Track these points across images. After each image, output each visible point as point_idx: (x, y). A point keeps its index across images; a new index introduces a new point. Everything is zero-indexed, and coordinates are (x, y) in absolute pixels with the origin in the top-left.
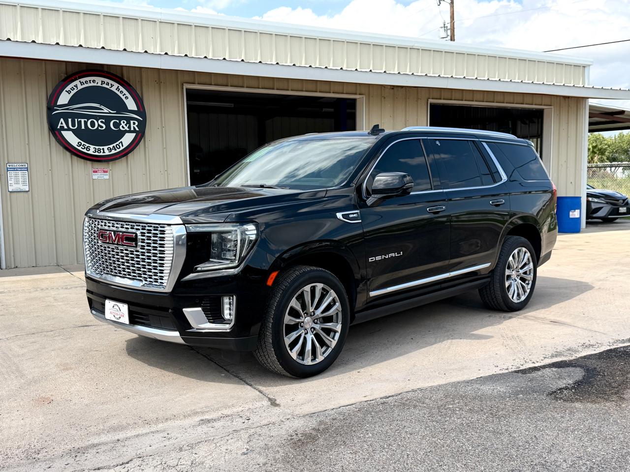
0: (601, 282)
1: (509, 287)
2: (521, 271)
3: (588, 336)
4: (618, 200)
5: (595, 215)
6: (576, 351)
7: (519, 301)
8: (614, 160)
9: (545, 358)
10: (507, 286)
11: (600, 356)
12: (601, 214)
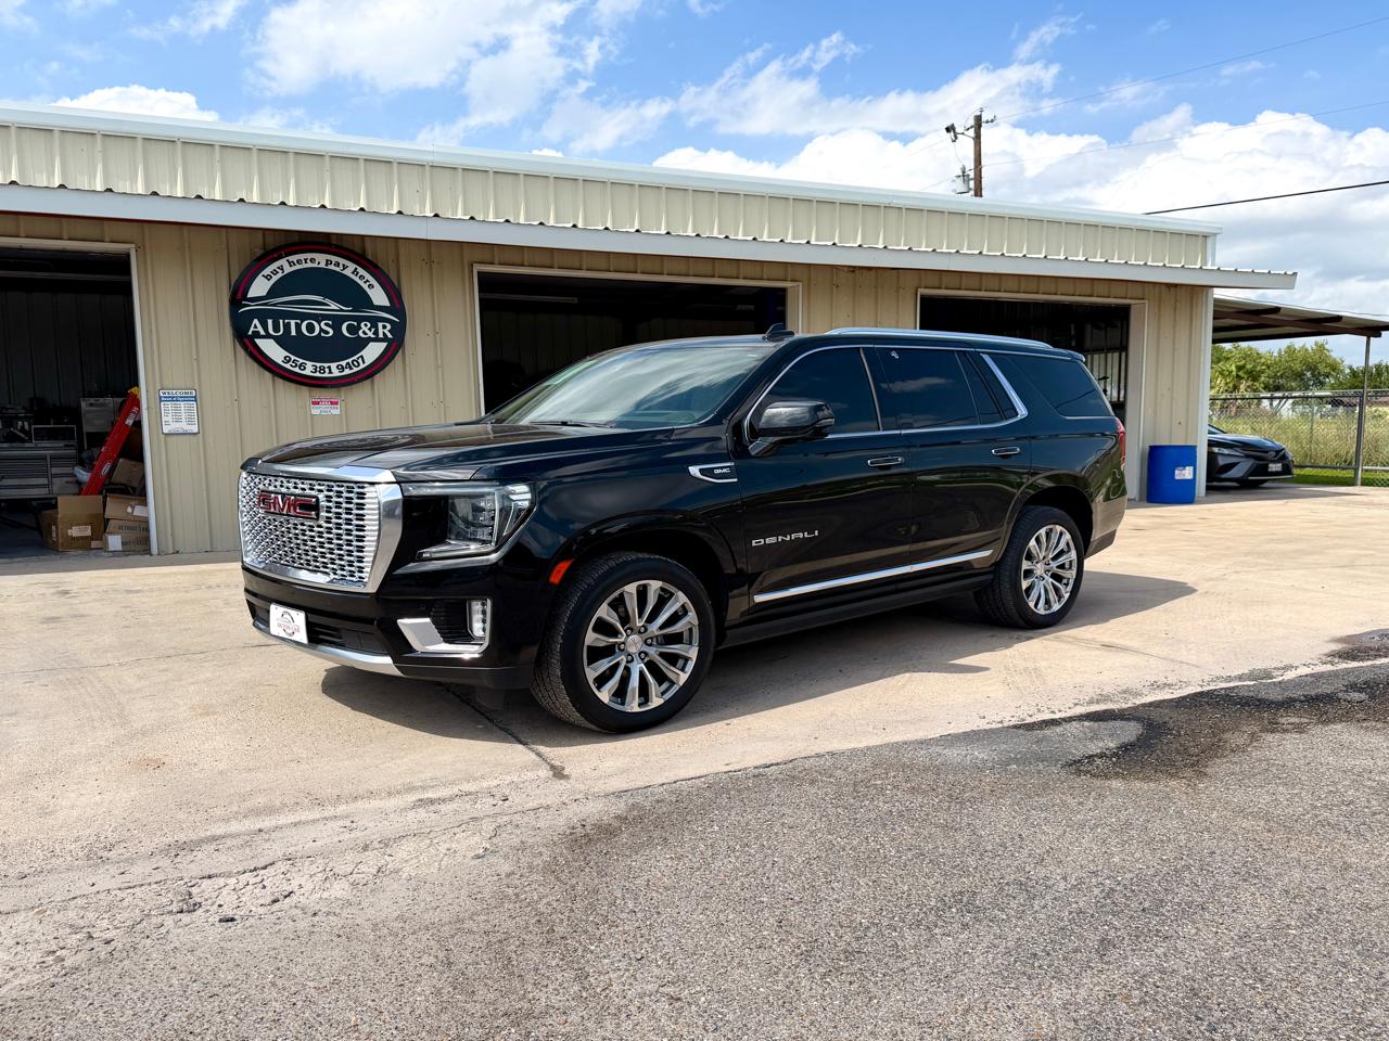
0: (1211, 583)
1: (1029, 589)
2: (1054, 565)
3: (1166, 671)
4: (1267, 452)
5: (1224, 476)
6: (1137, 694)
7: (1047, 612)
8: (1277, 388)
9: (1076, 704)
10: (1024, 587)
11: (1179, 703)
12: (1235, 473)
